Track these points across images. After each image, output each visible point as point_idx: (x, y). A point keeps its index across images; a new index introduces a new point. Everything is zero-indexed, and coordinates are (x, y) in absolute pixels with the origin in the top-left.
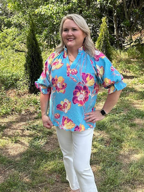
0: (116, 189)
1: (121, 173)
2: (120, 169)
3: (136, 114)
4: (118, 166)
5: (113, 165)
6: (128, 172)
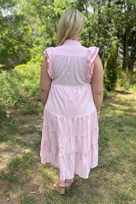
3: (126, 123)
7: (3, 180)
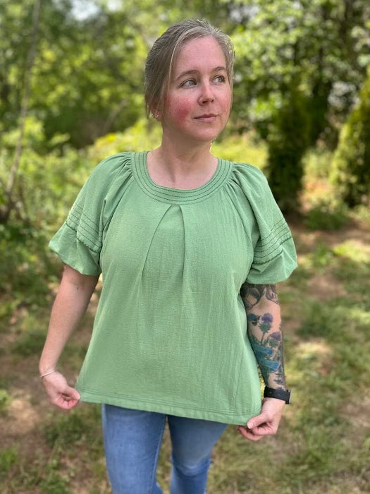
0: (320, 480)
1: (342, 445)
2: (342, 436)
4: (338, 429)
5: (327, 421)
6: (360, 448)
7: (27, 488)
